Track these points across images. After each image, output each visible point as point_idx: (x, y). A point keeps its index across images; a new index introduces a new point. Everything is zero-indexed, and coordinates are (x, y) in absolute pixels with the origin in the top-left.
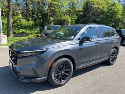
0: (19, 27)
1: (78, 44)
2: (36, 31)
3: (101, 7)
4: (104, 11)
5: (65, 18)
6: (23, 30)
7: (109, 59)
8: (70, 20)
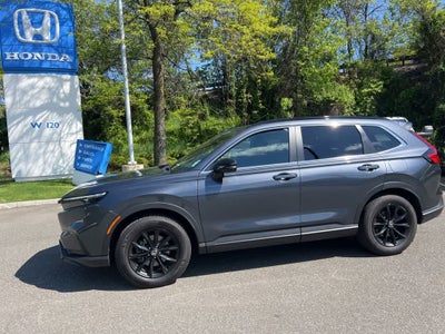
7: (361, 232)
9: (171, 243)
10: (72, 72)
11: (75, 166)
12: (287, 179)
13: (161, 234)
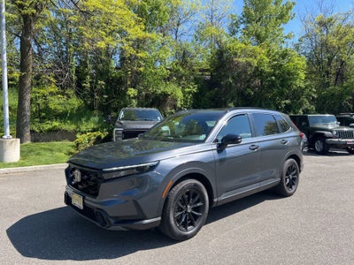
0: (43, 114)
1: (215, 151)
2: (92, 126)
3: (255, 61)
4: (262, 71)
5: (166, 89)
6: (56, 124)
7: (281, 182)
8: (179, 94)
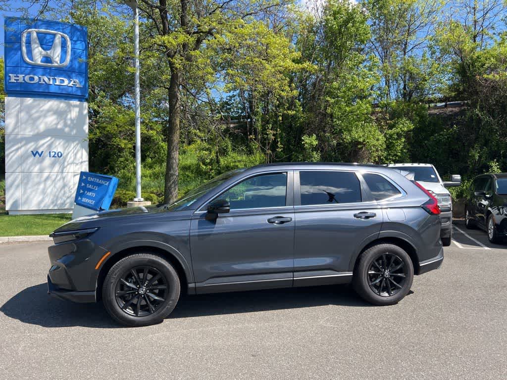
1: (196, 222)
9: (161, 282)
10: (81, 98)
11: (76, 200)
12: (282, 222)
13: (150, 272)
